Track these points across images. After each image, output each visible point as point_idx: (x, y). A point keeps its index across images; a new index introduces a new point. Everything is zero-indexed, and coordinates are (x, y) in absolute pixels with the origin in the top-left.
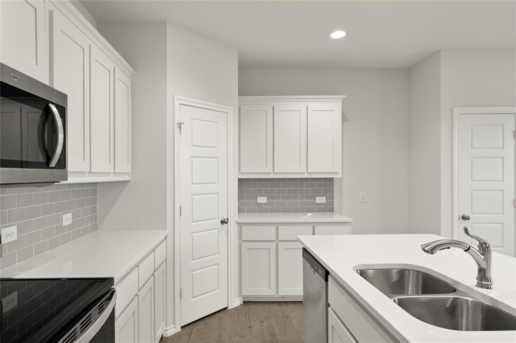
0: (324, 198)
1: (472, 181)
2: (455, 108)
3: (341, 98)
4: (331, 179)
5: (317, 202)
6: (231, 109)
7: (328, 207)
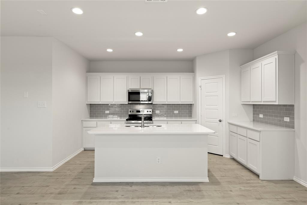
0: (289, 118)
3: (277, 53)
4: (293, 106)
5: (285, 120)
6: (224, 75)
7: (291, 125)
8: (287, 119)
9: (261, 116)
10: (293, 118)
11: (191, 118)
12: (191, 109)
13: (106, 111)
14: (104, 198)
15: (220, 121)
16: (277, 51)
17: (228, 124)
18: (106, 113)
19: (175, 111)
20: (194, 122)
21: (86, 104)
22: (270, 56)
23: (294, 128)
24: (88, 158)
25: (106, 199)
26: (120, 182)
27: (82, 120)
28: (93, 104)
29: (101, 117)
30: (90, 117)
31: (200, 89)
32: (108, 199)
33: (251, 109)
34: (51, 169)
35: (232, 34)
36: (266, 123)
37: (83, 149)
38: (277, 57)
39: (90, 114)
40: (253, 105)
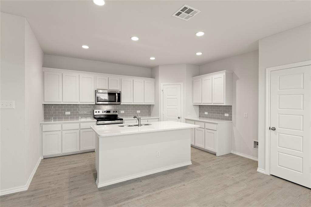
0: (228, 114)
1: (279, 108)
2: (267, 69)
3: (225, 72)
4: (231, 106)
5: (225, 116)
6: (182, 83)
7: (230, 119)
8: (227, 115)
9: (206, 113)
10: (231, 114)
11: (150, 117)
12: (150, 109)
13: (66, 112)
14: (128, 199)
15: (179, 118)
16: (225, 71)
17: (185, 120)
18: (66, 114)
19: (137, 111)
20: (157, 120)
21: (42, 105)
22: (220, 72)
23: (232, 120)
24: (60, 166)
25: (132, 198)
26: (127, 181)
27: (40, 123)
28: (48, 104)
29: (60, 119)
30: (44, 119)
31: (162, 92)
32: (133, 198)
33: (198, 108)
34: (25, 188)
35: (199, 54)
36: (211, 118)
37: (43, 157)
38: (225, 74)
39: (45, 116)
40: (199, 105)
